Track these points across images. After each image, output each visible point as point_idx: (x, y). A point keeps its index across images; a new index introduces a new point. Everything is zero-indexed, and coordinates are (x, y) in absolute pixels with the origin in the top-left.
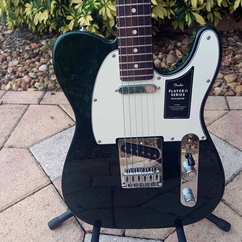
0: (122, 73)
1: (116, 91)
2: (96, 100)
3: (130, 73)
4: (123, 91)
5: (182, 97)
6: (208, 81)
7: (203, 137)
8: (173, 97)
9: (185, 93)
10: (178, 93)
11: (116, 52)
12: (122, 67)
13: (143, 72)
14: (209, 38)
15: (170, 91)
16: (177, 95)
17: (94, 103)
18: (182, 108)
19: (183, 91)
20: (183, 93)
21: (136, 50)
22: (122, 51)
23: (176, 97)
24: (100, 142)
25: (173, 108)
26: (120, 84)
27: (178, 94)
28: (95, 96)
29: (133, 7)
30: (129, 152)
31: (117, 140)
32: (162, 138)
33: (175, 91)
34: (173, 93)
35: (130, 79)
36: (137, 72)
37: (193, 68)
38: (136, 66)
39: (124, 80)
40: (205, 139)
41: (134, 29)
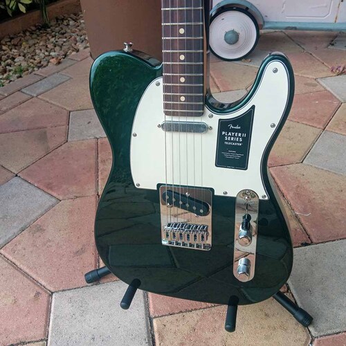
0: (166, 106)
1: (159, 126)
2: (135, 135)
3: (174, 107)
4: (168, 127)
5: (239, 142)
6: (273, 126)
7: (265, 196)
8: (227, 141)
9: (243, 138)
10: (234, 136)
11: (160, 80)
12: (166, 98)
13: (191, 107)
14: (276, 71)
15: (223, 133)
16: (232, 139)
17: (133, 137)
18: (238, 156)
19: (240, 135)
20: (239, 137)
21: (183, 80)
22: (167, 80)
23: (231, 141)
24: (139, 185)
25: (226, 155)
26: (162, 118)
27: (234, 138)
28: (134, 131)
29: (181, 27)
30: (170, 201)
31: (159, 185)
32: (212, 190)
33: (230, 134)
34: (228, 136)
35: (174, 114)
36: (183, 106)
37: (253, 107)
38: (183, 99)
39: (167, 113)
40: (267, 198)
41: (181, 54)
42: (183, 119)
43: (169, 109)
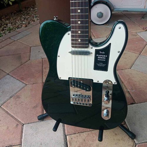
0: (72, 44)
1: (69, 52)
2: (59, 56)
3: (76, 44)
4: (73, 53)
5: (104, 59)
6: (119, 52)
7: (115, 83)
8: (99, 59)
9: (106, 57)
10: (102, 57)
11: (70, 32)
12: (72, 40)
13: (83, 44)
14: (120, 28)
15: (97, 55)
17: (58, 57)
18: (104, 65)
19: (104, 56)
20: (104, 57)
21: (79, 32)
22: (72, 32)
24: (61, 78)
25: (98, 65)
26: (71, 49)
28: (58, 54)
29: (79, 9)
30: (74, 85)
31: (69, 78)
32: (92, 80)
33: (100, 56)
34: (99, 57)
35: (76, 47)
36: (79, 44)
37: (110, 44)
38: (79, 40)
39: (73, 47)
40: (116, 84)
41: (79, 21)
42: (80, 49)
43: (74, 45)
